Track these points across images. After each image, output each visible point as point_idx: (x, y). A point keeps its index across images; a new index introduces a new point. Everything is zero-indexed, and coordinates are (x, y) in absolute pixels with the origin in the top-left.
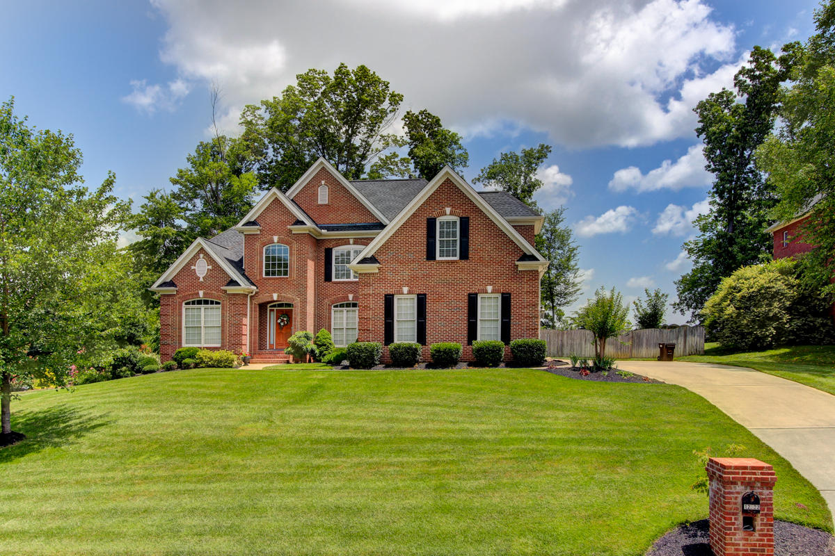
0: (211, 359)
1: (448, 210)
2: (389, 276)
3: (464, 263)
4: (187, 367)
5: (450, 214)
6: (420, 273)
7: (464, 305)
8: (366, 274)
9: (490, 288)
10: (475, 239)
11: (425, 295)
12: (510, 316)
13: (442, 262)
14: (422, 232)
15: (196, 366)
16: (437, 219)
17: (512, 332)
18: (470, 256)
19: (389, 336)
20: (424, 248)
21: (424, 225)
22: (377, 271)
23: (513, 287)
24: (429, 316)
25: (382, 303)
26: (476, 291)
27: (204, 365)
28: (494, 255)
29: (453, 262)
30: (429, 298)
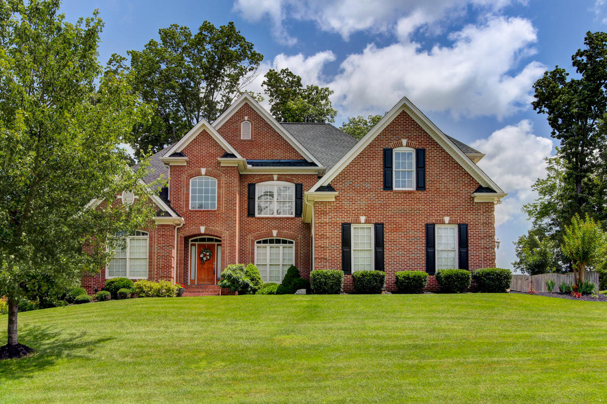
0: (151, 288)
1: (404, 142)
2: (346, 204)
3: (421, 194)
4: (124, 296)
5: (406, 146)
6: (377, 203)
7: (422, 235)
8: (322, 202)
9: (447, 219)
10: (432, 171)
11: (383, 224)
12: (467, 247)
13: (399, 192)
14: (378, 163)
15: (133, 295)
16: (394, 150)
17: (470, 262)
18: (427, 187)
19: (346, 264)
20: (381, 178)
21: (381, 154)
22: (334, 200)
23: (469, 218)
24: (387, 245)
25: (338, 232)
26: (434, 221)
27: (144, 295)
28: (451, 186)
29: (410, 192)
30: (387, 227)
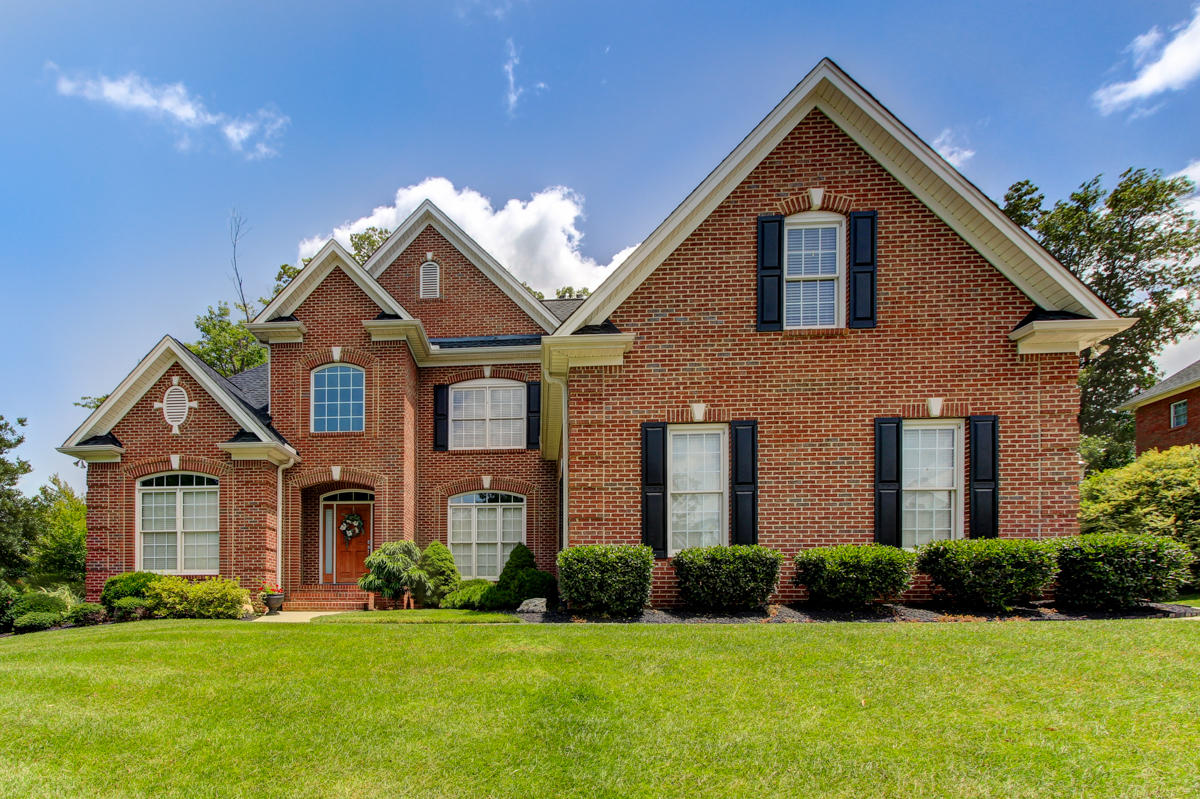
0: (184, 598)
1: (817, 195)
2: (653, 373)
3: (862, 339)
4: (126, 616)
5: (821, 209)
6: (739, 367)
7: (861, 453)
8: (589, 369)
9: (936, 405)
10: (894, 273)
11: (753, 423)
12: (994, 478)
13: (801, 335)
14: (741, 260)
15: (148, 615)
16: (787, 220)
17: (1001, 521)
18: (880, 317)
19: (654, 529)
20: (750, 299)
21: (749, 235)
22: (620, 361)
23: (1002, 400)
24: (765, 481)
25: (632, 447)
26: (898, 412)
27: (163, 612)
28: (949, 314)
29: (830, 335)
30: (765, 431)
